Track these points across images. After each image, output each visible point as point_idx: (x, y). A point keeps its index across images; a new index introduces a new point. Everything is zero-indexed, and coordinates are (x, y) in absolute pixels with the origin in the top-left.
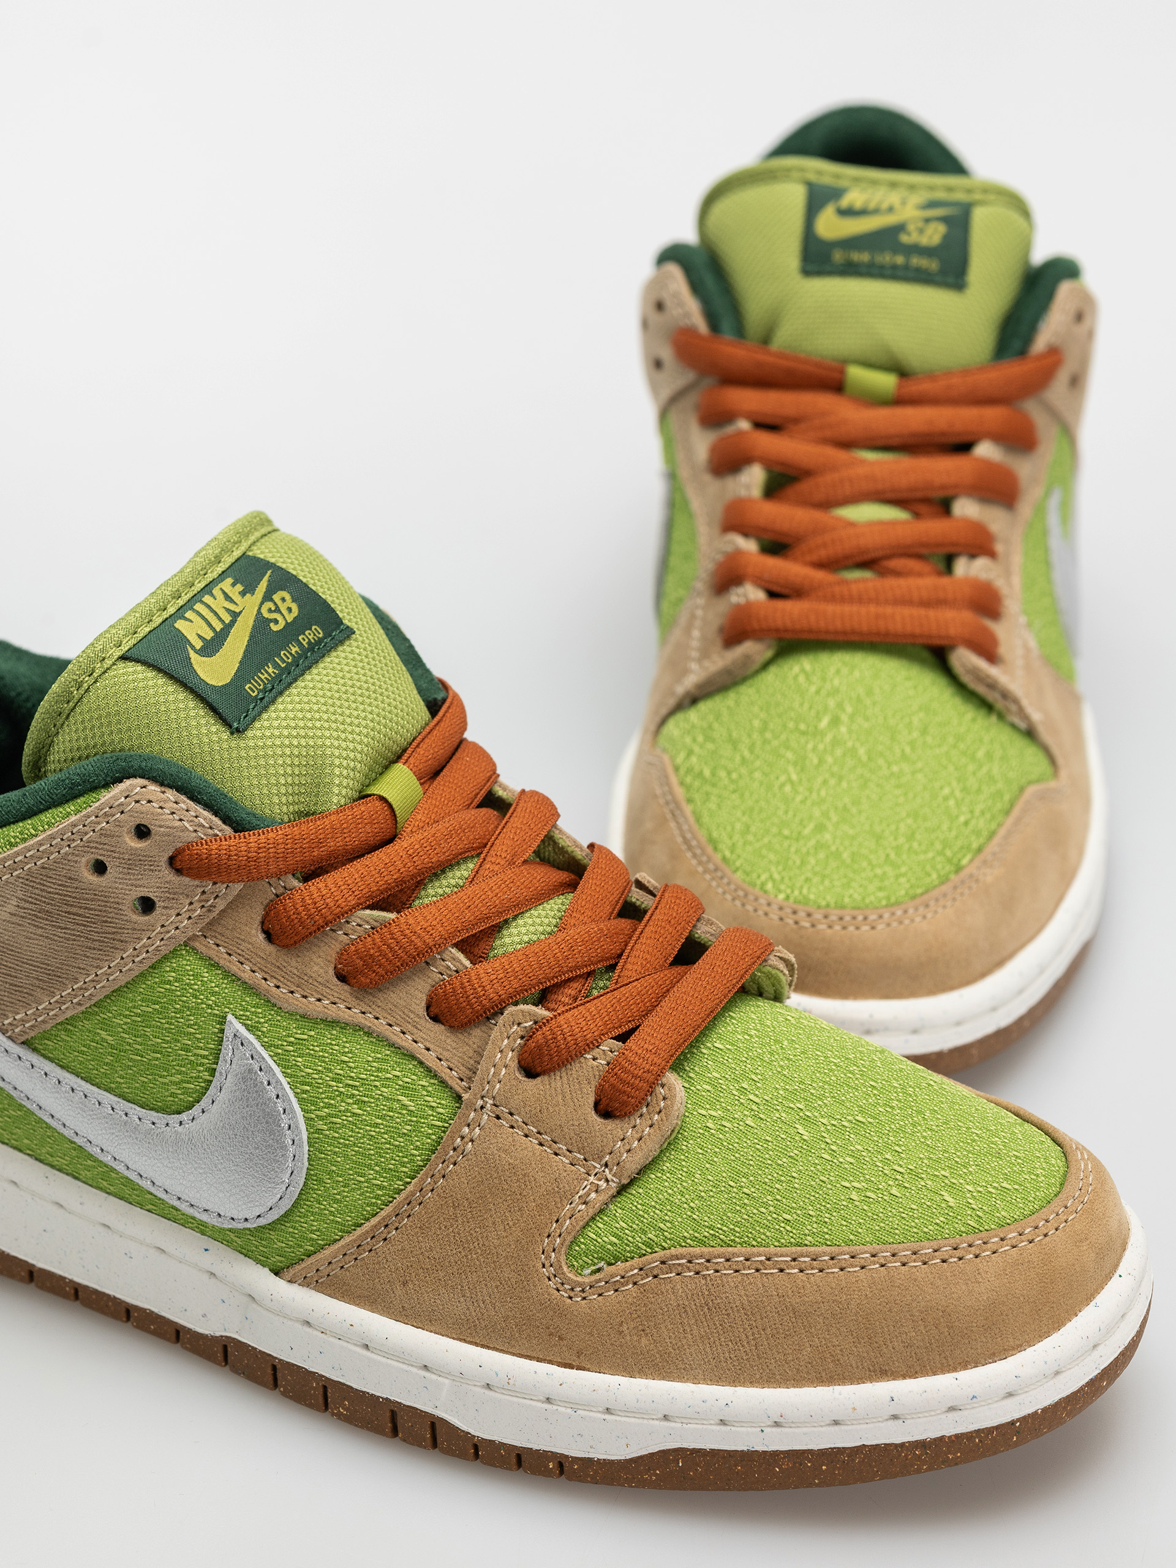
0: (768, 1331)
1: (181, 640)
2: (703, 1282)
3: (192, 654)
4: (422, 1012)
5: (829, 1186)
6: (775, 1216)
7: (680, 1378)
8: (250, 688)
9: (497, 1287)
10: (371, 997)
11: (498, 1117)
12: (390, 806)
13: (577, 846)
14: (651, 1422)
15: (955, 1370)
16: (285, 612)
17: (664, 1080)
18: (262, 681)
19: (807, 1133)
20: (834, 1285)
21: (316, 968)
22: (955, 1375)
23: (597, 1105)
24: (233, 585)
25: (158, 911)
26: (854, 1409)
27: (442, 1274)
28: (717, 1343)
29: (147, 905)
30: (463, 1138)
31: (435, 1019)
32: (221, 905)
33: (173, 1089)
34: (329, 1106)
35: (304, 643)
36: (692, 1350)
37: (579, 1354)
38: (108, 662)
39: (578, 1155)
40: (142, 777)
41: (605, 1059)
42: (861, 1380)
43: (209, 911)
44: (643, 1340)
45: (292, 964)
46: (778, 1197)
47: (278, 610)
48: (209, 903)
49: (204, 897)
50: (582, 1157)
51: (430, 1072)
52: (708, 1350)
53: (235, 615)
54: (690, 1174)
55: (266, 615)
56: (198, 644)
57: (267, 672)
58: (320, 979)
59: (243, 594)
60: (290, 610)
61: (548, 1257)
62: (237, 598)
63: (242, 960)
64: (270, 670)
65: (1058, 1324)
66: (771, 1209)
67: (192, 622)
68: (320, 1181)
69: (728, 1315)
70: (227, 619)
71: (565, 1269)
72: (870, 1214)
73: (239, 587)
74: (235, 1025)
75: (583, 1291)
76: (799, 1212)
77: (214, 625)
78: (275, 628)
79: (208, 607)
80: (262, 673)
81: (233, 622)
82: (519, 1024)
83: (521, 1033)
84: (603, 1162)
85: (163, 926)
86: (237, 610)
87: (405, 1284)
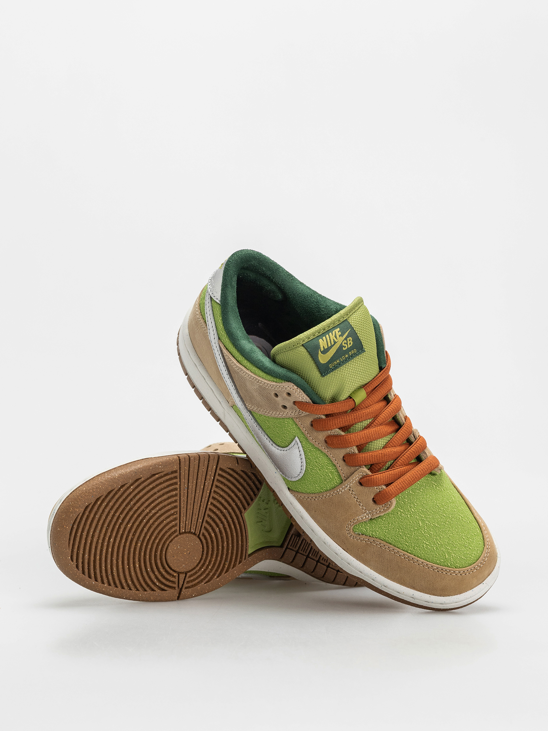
0: (391, 567)
1: (318, 347)
2: (381, 549)
3: (320, 352)
4: (342, 457)
5: (420, 540)
6: (404, 542)
7: (368, 566)
8: (330, 365)
9: (335, 525)
10: (331, 449)
11: (349, 490)
12: (355, 402)
13: (401, 420)
14: (358, 572)
15: (431, 594)
16: (349, 344)
17: (391, 501)
18: (334, 364)
19: (421, 524)
20: (410, 565)
21: (320, 437)
22: (430, 595)
23: (373, 498)
24: (339, 332)
25: (287, 410)
26: (404, 593)
27: (324, 515)
28: (379, 564)
29: (285, 407)
30: (340, 490)
31: (344, 461)
32: (303, 415)
33: (279, 442)
34: (312, 467)
35: (350, 354)
36: (373, 562)
37: (347, 549)
38: (299, 345)
39: (364, 508)
40: (294, 384)
41: (379, 490)
42: (408, 587)
43: (300, 415)
44: (363, 554)
45: (315, 434)
46: (407, 538)
47: (347, 344)
48: (300, 413)
49: (299, 412)
50: (365, 508)
51: (338, 472)
52: (376, 564)
53: (335, 343)
54: (389, 523)
55: (343, 344)
56: (322, 349)
57: (337, 362)
58: (320, 440)
59: (340, 336)
60: (350, 344)
61: (348, 526)
62: (338, 336)
63: (304, 427)
64: (338, 361)
65: (460, 593)
66: (404, 540)
67: (323, 341)
68: (304, 480)
69: (384, 559)
70: (333, 343)
71: (351, 530)
72: (426, 552)
73: (340, 333)
74: (297, 438)
75: (353, 537)
76: (410, 544)
77: (329, 344)
78: (344, 349)
79: (330, 337)
80: (335, 362)
81: (334, 345)
82: (362, 473)
83: (362, 475)
84: (370, 512)
85: (288, 413)
86: (336, 341)
87: (315, 511)
